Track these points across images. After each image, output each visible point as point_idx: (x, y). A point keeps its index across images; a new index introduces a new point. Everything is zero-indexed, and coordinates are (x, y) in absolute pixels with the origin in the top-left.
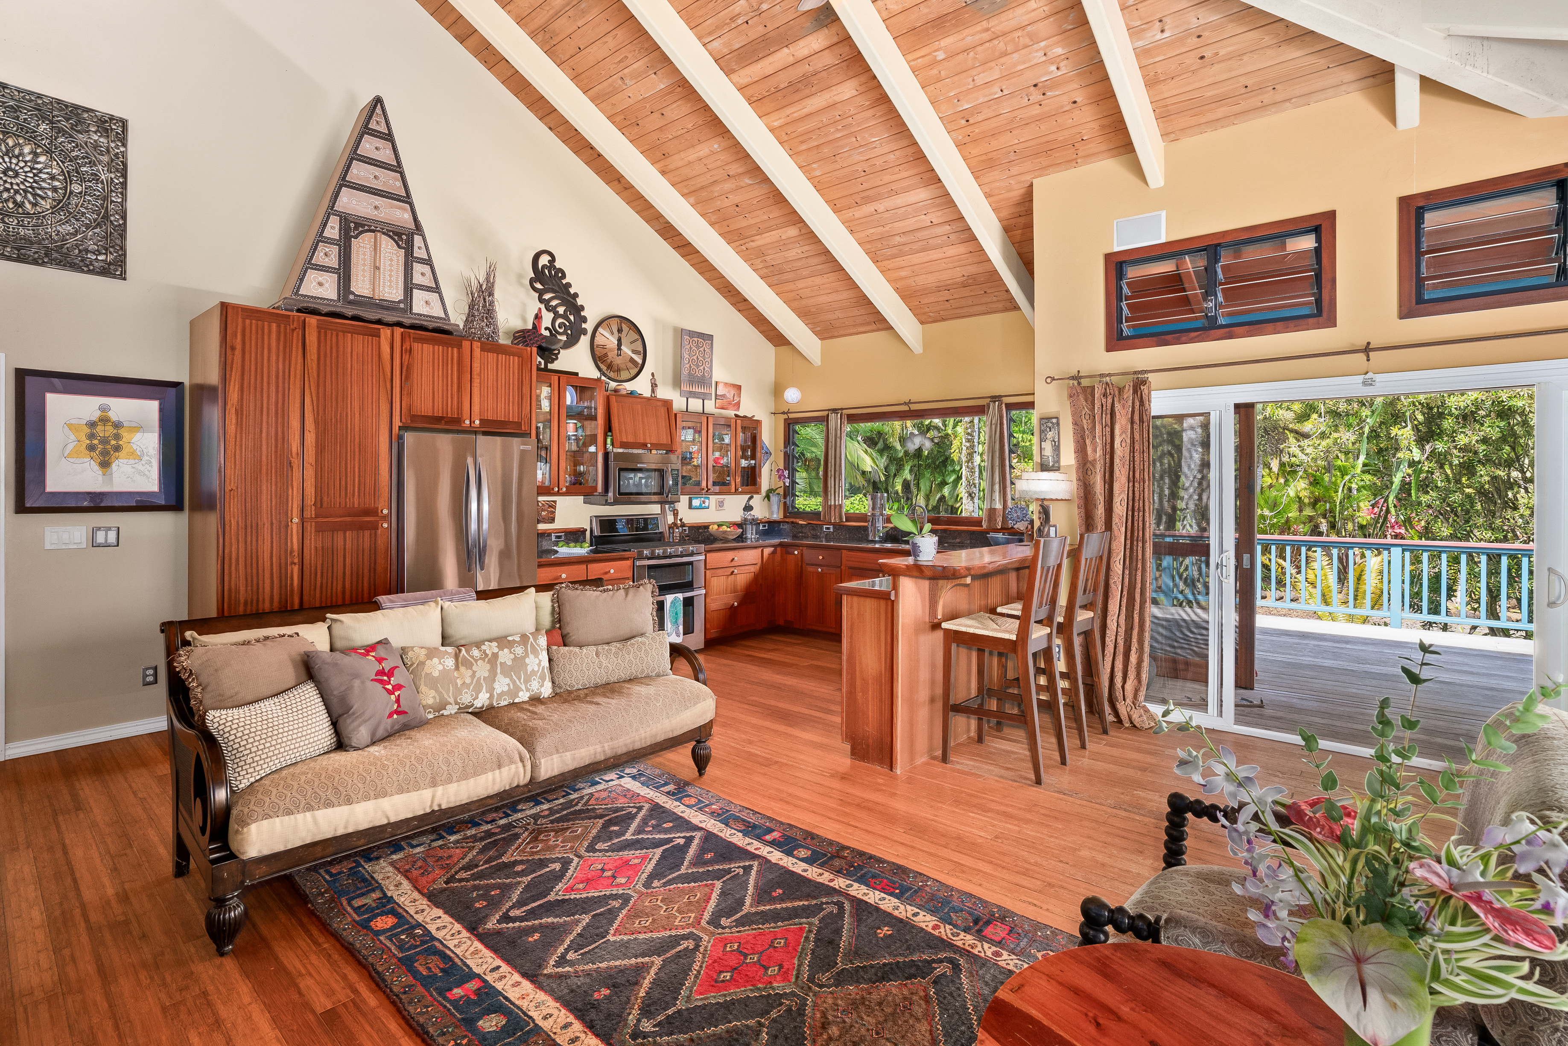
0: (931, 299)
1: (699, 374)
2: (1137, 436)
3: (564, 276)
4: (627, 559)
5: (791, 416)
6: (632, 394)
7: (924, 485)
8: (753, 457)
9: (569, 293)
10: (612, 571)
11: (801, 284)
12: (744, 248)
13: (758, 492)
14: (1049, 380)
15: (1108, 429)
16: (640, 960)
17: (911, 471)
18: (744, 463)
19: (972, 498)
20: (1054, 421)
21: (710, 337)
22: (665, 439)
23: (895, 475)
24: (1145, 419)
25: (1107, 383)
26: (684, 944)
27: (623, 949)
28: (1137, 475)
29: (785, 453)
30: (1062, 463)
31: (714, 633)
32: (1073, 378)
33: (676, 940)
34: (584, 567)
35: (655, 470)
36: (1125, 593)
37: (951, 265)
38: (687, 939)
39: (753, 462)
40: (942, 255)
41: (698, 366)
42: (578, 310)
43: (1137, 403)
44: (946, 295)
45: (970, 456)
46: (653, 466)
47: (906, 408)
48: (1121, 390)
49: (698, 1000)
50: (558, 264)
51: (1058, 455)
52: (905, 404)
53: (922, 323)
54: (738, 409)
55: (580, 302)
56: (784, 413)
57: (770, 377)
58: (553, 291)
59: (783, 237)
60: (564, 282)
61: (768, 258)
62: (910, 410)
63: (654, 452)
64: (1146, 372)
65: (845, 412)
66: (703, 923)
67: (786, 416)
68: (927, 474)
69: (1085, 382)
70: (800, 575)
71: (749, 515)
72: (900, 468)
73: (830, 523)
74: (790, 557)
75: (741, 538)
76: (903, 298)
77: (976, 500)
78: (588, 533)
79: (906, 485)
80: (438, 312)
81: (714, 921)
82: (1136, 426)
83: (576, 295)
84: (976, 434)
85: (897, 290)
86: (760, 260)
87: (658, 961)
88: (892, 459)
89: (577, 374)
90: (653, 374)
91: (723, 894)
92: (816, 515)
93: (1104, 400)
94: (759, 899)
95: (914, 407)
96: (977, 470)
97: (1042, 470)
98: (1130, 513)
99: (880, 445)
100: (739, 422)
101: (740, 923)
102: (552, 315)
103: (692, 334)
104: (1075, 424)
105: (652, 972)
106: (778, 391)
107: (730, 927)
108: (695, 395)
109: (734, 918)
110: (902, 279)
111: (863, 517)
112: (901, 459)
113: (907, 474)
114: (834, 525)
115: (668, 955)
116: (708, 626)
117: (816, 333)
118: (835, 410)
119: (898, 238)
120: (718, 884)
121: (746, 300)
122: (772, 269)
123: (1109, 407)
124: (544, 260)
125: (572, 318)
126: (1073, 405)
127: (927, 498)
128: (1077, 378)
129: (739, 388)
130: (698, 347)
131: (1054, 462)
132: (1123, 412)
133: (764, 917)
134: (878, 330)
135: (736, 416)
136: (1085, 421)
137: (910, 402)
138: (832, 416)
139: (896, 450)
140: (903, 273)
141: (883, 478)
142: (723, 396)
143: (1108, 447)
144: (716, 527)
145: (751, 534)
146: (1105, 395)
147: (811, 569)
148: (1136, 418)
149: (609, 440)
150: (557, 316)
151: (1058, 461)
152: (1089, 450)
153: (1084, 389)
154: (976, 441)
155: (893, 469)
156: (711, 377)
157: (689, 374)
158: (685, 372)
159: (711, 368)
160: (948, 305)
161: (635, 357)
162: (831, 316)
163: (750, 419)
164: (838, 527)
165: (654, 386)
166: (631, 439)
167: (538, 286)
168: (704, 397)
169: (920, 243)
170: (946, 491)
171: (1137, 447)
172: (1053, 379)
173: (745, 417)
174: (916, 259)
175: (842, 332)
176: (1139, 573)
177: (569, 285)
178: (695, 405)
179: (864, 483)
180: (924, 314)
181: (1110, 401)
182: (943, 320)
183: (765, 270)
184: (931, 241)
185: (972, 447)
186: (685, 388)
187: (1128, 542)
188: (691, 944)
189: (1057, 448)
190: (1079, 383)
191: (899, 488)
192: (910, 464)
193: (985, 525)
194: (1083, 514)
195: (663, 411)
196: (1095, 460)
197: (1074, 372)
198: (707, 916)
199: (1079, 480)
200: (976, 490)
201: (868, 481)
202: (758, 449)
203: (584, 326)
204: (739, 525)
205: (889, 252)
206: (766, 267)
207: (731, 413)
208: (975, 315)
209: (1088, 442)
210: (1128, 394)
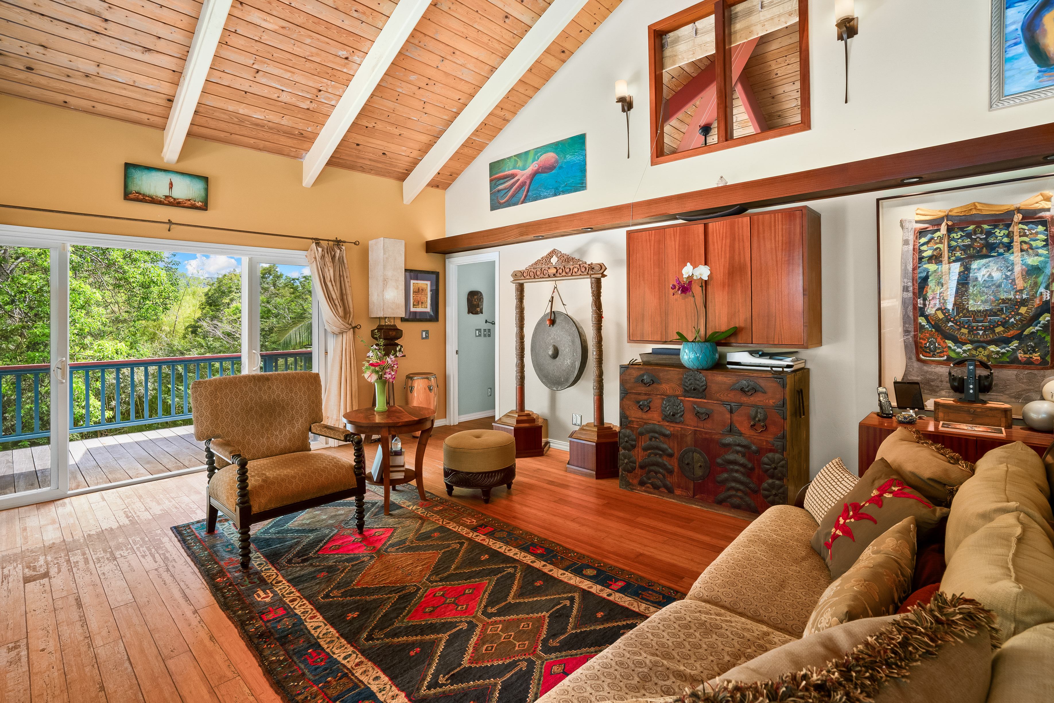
16: (522, 600)
26: (494, 610)
27: (533, 608)
33: (500, 613)
38: (492, 613)
49: (485, 581)
66: (480, 626)
81: (472, 626)
87: (510, 599)
91: (463, 651)
94: (434, 644)
101: (453, 625)
105: (512, 594)
107: (461, 622)
109: (458, 628)
115: (504, 604)
120: (465, 663)
133: (433, 628)
188: (490, 610)
198: (478, 631)
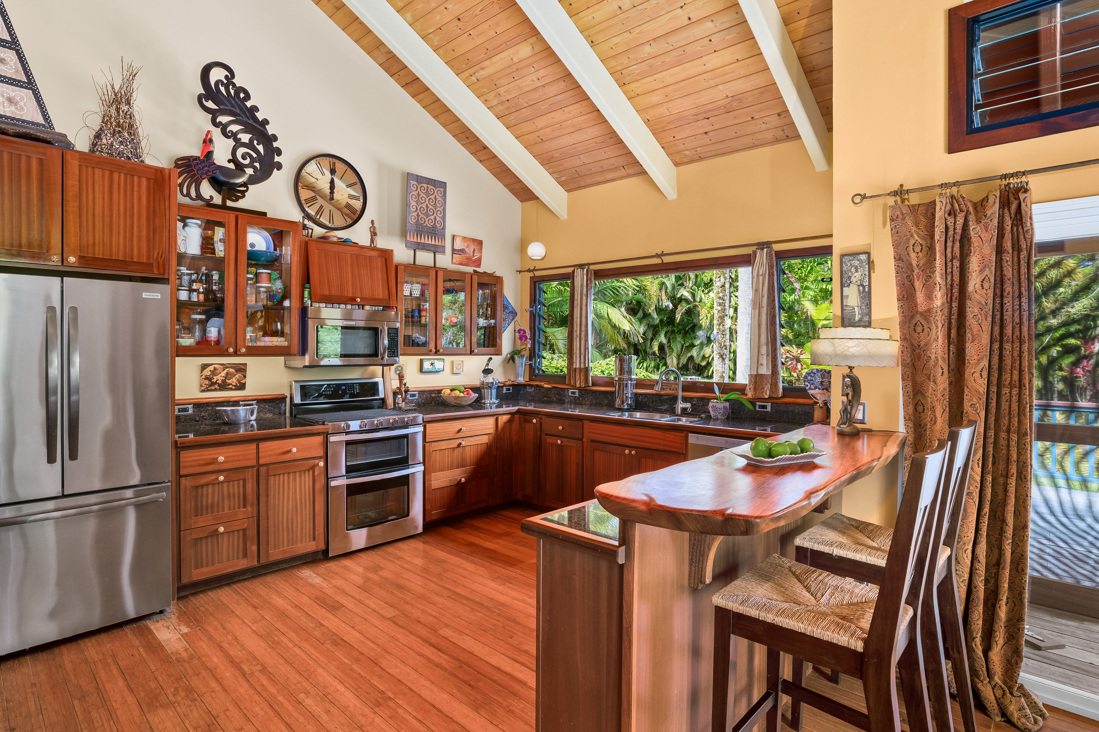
0: (687, 132)
1: (430, 224)
2: (1008, 272)
3: (248, 97)
4: (318, 434)
5: (538, 274)
6: (345, 242)
7: (677, 347)
8: (493, 316)
9: (255, 119)
10: (294, 450)
11: (541, 123)
12: (474, 79)
13: (499, 353)
14: (857, 199)
15: (956, 263)
17: (665, 336)
18: (482, 322)
19: (723, 359)
20: (863, 257)
21: (443, 185)
22: (380, 293)
23: (652, 339)
24: (1024, 246)
25: (952, 197)
28: (1009, 331)
29: (531, 312)
30: (875, 315)
31: (435, 514)
32: (895, 193)
34: (253, 446)
35: (365, 328)
36: (986, 510)
37: (712, 83)
39: (493, 321)
40: (702, 69)
41: (427, 215)
42: (269, 140)
43: (1008, 222)
44: (704, 126)
45: (722, 318)
46: (362, 324)
47: (657, 261)
48: (980, 206)
50: (238, 81)
51: (869, 305)
52: (658, 256)
53: (676, 164)
54: (479, 266)
55: (270, 130)
56: (529, 271)
57: (517, 232)
58: (231, 113)
59: (515, 60)
60: (249, 104)
61: (501, 90)
62: (663, 264)
63: (367, 308)
64: (1024, 173)
65: (592, 267)
67: (531, 274)
68: (679, 338)
69: (914, 199)
70: (539, 447)
71: (490, 379)
72: (655, 334)
73: (575, 388)
74: (528, 426)
75: (478, 403)
76: (655, 133)
77: (727, 361)
78: (288, 400)
79: (661, 347)
80: (35, 116)
82: (1007, 257)
83: (266, 122)
84: (727, 298)
85: (647, 122)
86: (493, 94)
88: (649, 326)
89: (264, 214)
90: (372, 222)
92: (560, 378)
93: (951, 220)
95: (667, 259)
96: (728, 332)
97: (844, 325)
98: (994, 389)
99: (640, 314)
100: (475, 277)
102: (231, 143)
103: (420, 179)
104: (898, 258)
106: (523, 247)
108: (424, 247)
110: (654, 106)
111: (610, 382)
112: (657, 326)
113: (662, 339)
114: (580, 389)
116: (428, 507)
117: (562, 184)
118: (581, 266)
119: (647, 48)
121: (485, 148)
122: (507, 104)
123: (959, 231)
124: (217, 75)
125: (260, 148)
126: (895, 232)
127: (679, 358)
128: (900, 192)
129: (480, 243)
130: (427, 194)
131: (863, 315)
132: (985, 236)
134: (628, 176)
135: (475, 271)
136: (913, 255)
137: (663, 254)
138: (578, 272)
139: (653, 318)
140: (655, 99)
141: (641, 341)
142: (462, 251)
143: (956, 290)
144: (449, 391)
145: (491, 399)
146: (952, 213)
147: (550, 440)
148: (1008, 244)
149: (306, 294)
150: (238, 143)
151: (869, 314)
152: (920, 297)
153: (914, 209)
154: (727, 304)
155: (650, 335)
156: (444, 228)
157: (417, 224)
158: (412, 220)
159: (444, 218)
160: (706, 139)
161: (352, 202)
162: (575, 162)
163: (491, 275)
164: (584, 391)
165: (374, 234)
166: (335, 292)
167: (210, 104)
168: (436, 250)
169: (675, 53)
170: (694, 352)
171: (1008, 288)
172: (864, 197)
173: (485, 273)
174: (669, 76)
175: (589, 181)
176: (1013, 482)
177: (255, 109)
178: (425, 258)
179: (625, 346)
180: (679, 152)
181: (960, 221)
182: (701, 159)
183: (501, 108)
184: (688, 49)
185: (724, 310)
186: (412, 238)
187: (991, 433)
189: (866, 296)
190: (903, 201)
191: (656, 349)
192: (665, 329)
193: (750, 394)
194: (910, 389)
195: (379, 263)
196: (929, 311)
197: (896, 187)
199: (904, 338)
200: (726, 352)
201: (629, 344)
202: (499, 308)
203: (277, 159)
204: (475, 389)
205: (636, 69)
206: (501, 103)
207: (470, 269)
208: (738, 151)
209: (918, 285)
210: (993, 209)
